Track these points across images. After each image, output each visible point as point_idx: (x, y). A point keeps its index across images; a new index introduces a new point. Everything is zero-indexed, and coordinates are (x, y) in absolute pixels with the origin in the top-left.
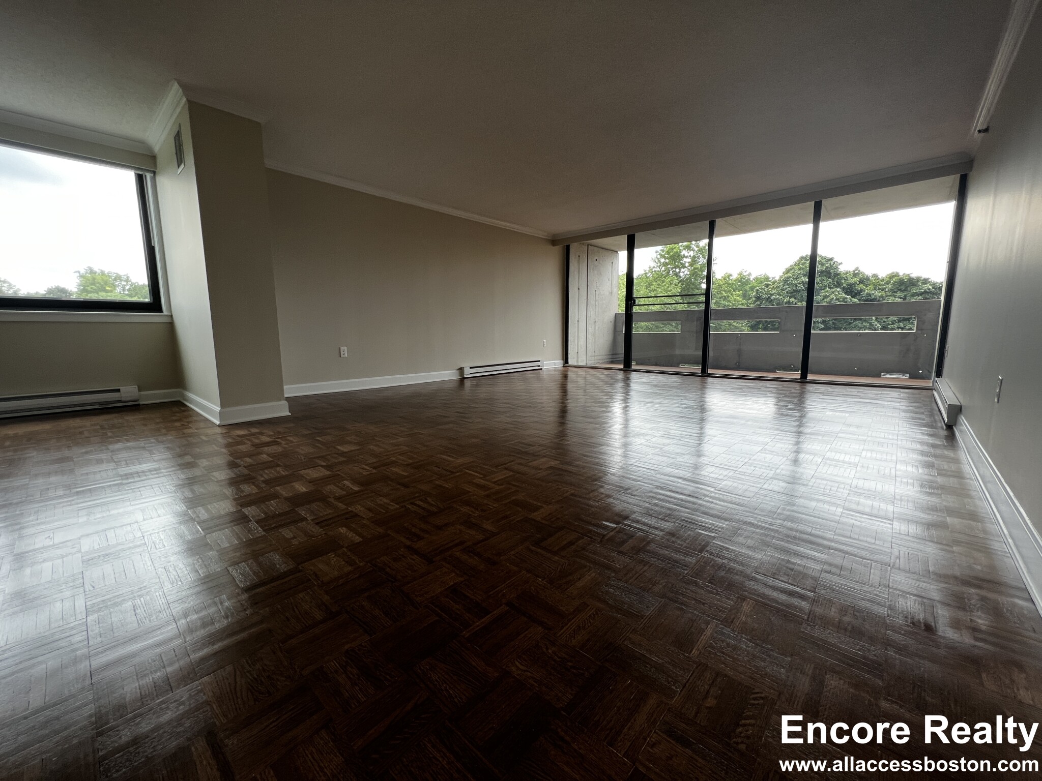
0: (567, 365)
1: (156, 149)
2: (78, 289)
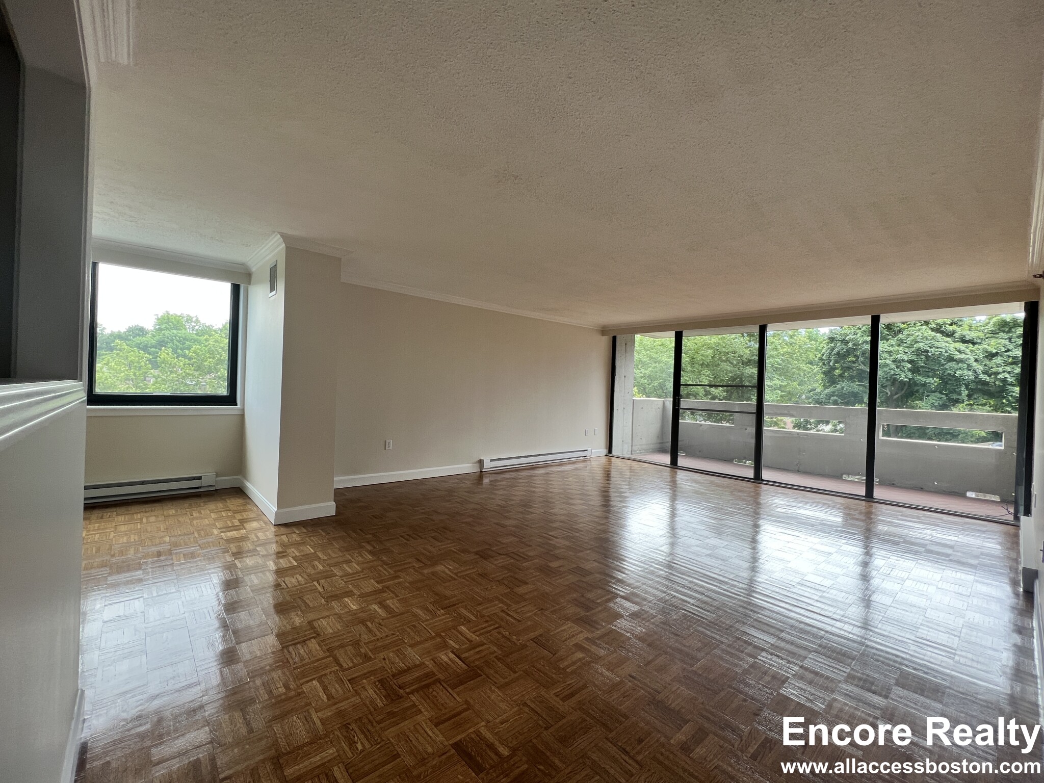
0: (610, 455)
1: (253, 270)
2: (155, 327)
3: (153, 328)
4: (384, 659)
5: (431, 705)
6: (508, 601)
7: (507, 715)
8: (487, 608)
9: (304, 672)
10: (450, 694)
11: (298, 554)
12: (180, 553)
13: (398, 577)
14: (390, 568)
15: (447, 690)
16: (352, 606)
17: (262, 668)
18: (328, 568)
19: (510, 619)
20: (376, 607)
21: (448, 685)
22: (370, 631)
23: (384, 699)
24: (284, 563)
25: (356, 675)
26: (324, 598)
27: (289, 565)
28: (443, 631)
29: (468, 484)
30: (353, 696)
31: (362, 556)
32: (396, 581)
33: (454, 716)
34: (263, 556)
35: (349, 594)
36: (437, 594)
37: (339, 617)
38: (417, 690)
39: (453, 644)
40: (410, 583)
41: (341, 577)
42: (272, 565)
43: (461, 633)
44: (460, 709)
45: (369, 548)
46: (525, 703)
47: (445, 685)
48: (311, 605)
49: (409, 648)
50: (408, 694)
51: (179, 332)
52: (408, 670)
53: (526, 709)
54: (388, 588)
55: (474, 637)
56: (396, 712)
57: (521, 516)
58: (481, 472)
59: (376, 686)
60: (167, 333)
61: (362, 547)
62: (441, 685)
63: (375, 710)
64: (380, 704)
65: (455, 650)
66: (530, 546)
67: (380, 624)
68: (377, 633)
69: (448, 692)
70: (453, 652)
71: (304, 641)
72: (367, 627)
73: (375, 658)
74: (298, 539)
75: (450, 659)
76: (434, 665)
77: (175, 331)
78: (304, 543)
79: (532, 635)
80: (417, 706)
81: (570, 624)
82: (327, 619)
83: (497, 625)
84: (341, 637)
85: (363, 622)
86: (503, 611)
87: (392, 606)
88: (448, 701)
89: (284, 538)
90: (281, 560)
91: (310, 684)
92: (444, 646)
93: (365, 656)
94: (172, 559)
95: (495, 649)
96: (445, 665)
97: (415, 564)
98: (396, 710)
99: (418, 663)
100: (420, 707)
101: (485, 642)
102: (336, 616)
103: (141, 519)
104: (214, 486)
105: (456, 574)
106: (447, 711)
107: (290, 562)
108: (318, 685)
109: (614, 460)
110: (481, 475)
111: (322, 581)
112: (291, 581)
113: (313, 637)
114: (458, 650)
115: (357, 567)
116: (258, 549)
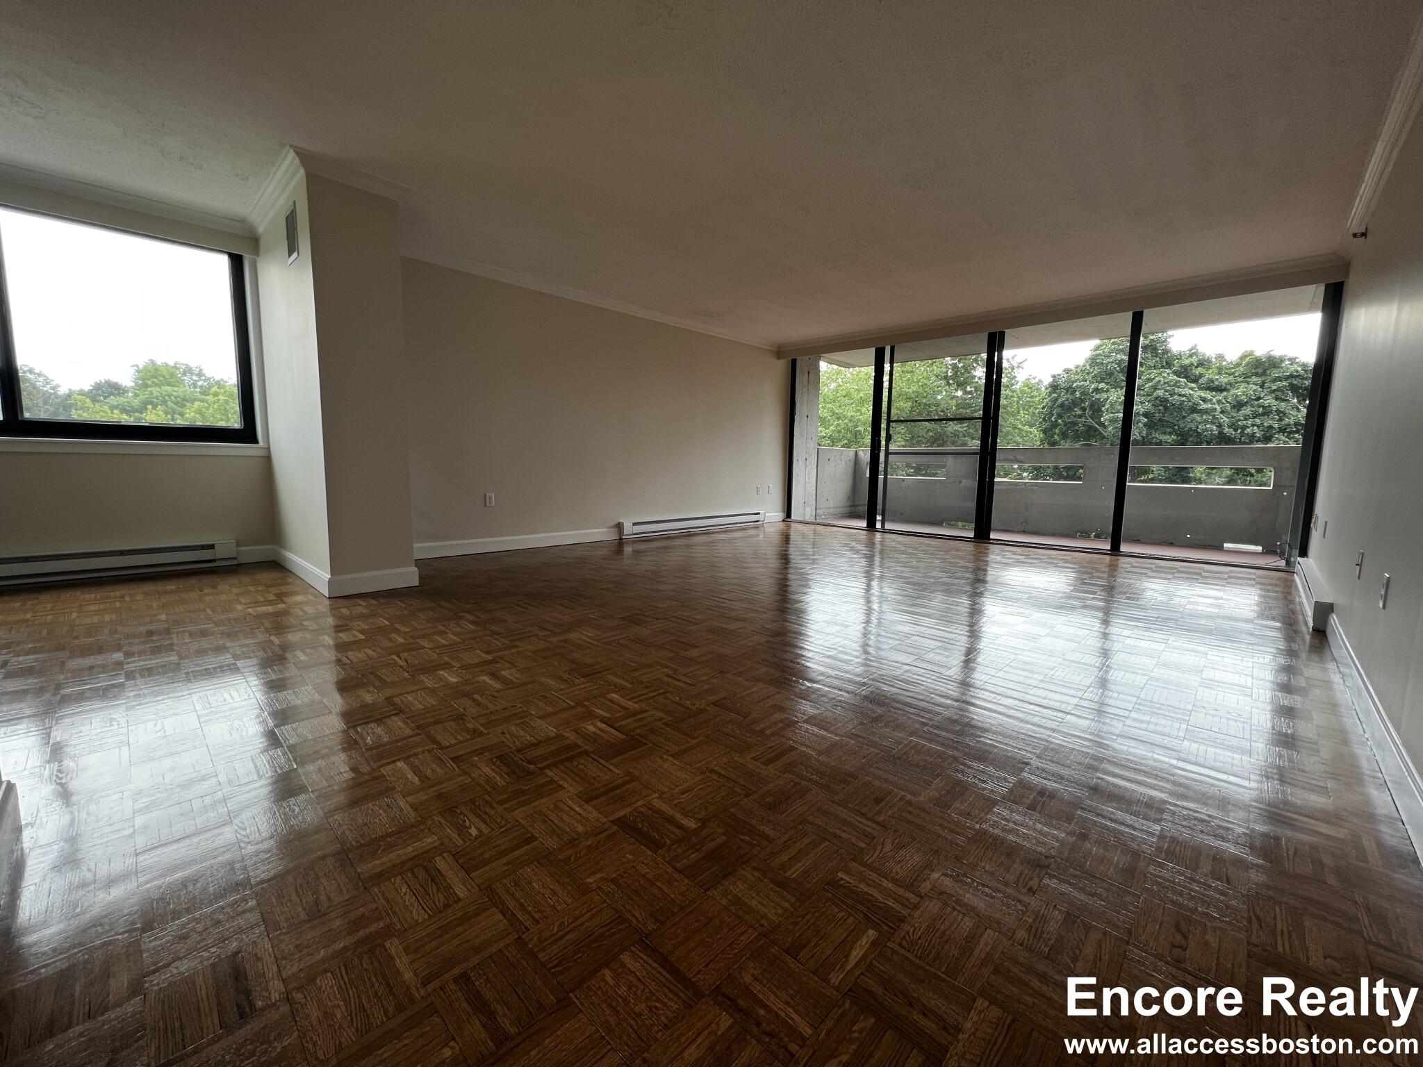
3: (133, 384)
4: (503, 733)
5: (578, 779)
6: (673, 666)
7: (688, 784)
8: (646, 674)
9: (383, 753)
10: (604, 766)
11: (366, 627)
12: (183, 632)
13: (514, 646)
14: (504, 637)
15: (598, 762)
16: (451, 679)
17: (316, 752)
18: (411, 640)
19: (679, 683)
20: (486, 679)
21: (600, 757)
22: (479, 704)
23: (506, 776)
24: (344, 637)
25: (462, 752)
26: (407, 672)
27: (352, 639)
28: (586, 700)
29: (604, 552)
30: (459, 775)
31: (461, 627)
32: (514, 650)
33: (613, 789)
34: (313, 631)
35: (446, 666)
36: (572, 662)
37: (433, 691)
38: (555, 765)
39: (603, 713)
40: (534, 652)
41: (431, 649)
42: (328, 640)
43: (611, 701)
44: (621, 781)
45: (471, 617)
46: (712, 770)
47: (596, 757)
48: (388, 680)
49: (539, 721)
50: (541, 769)
51: (176, 389)
52: (539, 743)
53: (715, 776)
54: (502, 658)
55: (630, 704)
56: (525, 790)
57: (681, 580)
58: (621, 539)
59: (494, 764)
60: (156, 390)
61: (461, 617)
62: (590, 756)
63: (494, 789)
64: (499, 781)
65: (605, 720)
66: (697, 609)
67: (493, 696)
68: (489, 705)
69: (600, 764)
70: (602, 721)
71: (381, 720)
72: (474, 700)
73: (489, 733)
74: (365, 611)
75: (600, 729)
76: (577, 735)
77: (168, 388)
78: (374, 616)
79: (713, 698)
80: (556, 782)
81: (761, 685)
82: (414, 694)
83: (662, 691)
84: (436, 713)
85: (468, 695)
86: (668, 676)
87: (510, 677)
88: (601, 774)
89: (345, 611)
90: (341, 635)
91: (392, 766)
92: (590, 715)
93: (475, 732)
94: (171, 639)
95: (663, 715)
96: (593, 735)
97: (538, 633)
98: (526, 788)
99: (553, 735)
100: (561, 783)
101: (648, 709)
102: (427, 691)
103: (122, 597)
104: (235, 558)
105: (597, 641)
106: (600, 784)
107: (354, 636)
108: (405, 766)
109: (793, 525)
110: (621, 543)
111: (405, 655)
112: (355, 656)
113: (395, 715)
114: (609, 719)
115: (454, 638)
116: (305, 623)
